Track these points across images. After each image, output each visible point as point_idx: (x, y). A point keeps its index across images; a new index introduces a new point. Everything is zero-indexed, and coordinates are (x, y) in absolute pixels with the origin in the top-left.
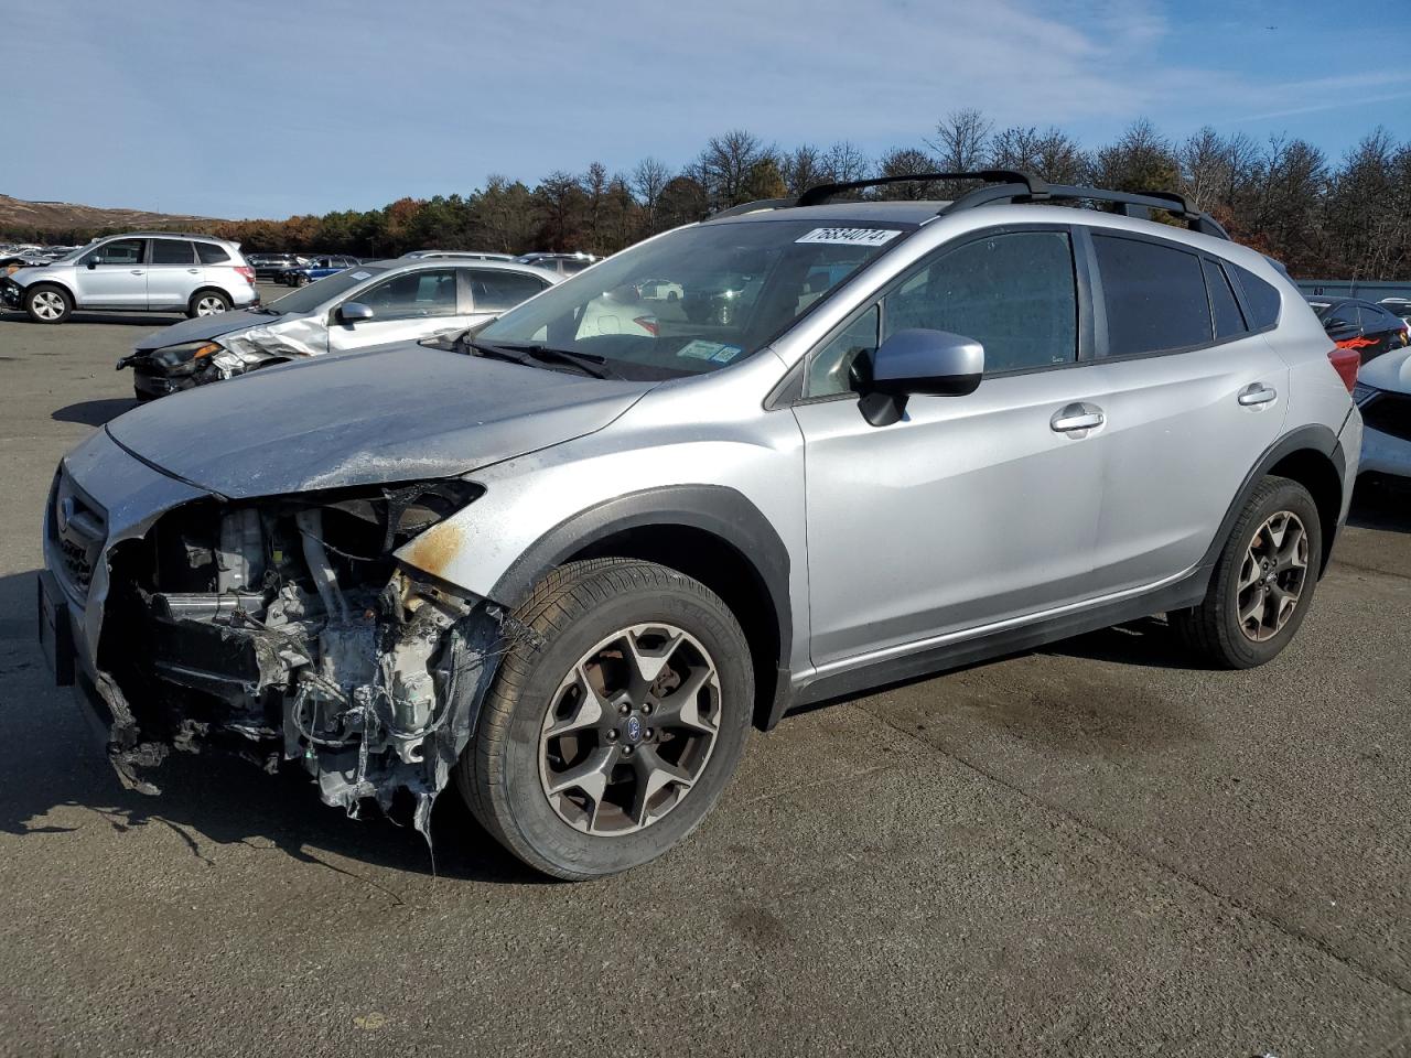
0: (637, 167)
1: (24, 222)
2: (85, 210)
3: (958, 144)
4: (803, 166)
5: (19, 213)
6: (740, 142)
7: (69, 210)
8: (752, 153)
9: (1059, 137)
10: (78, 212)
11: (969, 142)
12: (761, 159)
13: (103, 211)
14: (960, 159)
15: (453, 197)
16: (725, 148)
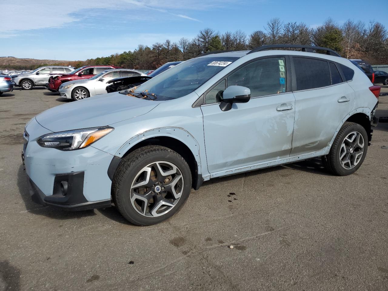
0: (180, 40)
1: (19, 64)
2: (36, 60)
3: (273, 29)
4: (227, 38)
5: (18, 62)
6: (208, 31)
7: (31, 60)
8: (212, 35)
9: (304, 25)
10: (34, 61)
11: (276, 28)
12: (215, 36)
13: (40, 60)
14: (273, 33)
15: (129, 52)
16: (204, 33)
